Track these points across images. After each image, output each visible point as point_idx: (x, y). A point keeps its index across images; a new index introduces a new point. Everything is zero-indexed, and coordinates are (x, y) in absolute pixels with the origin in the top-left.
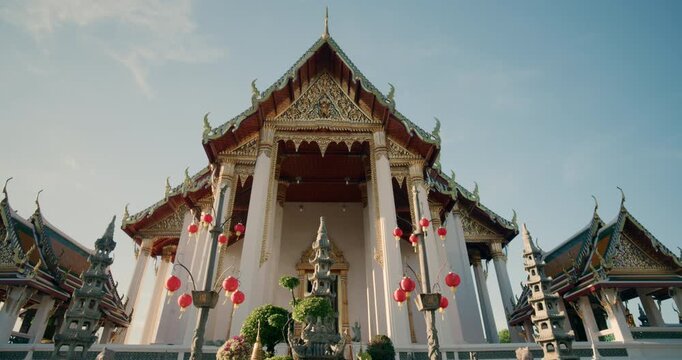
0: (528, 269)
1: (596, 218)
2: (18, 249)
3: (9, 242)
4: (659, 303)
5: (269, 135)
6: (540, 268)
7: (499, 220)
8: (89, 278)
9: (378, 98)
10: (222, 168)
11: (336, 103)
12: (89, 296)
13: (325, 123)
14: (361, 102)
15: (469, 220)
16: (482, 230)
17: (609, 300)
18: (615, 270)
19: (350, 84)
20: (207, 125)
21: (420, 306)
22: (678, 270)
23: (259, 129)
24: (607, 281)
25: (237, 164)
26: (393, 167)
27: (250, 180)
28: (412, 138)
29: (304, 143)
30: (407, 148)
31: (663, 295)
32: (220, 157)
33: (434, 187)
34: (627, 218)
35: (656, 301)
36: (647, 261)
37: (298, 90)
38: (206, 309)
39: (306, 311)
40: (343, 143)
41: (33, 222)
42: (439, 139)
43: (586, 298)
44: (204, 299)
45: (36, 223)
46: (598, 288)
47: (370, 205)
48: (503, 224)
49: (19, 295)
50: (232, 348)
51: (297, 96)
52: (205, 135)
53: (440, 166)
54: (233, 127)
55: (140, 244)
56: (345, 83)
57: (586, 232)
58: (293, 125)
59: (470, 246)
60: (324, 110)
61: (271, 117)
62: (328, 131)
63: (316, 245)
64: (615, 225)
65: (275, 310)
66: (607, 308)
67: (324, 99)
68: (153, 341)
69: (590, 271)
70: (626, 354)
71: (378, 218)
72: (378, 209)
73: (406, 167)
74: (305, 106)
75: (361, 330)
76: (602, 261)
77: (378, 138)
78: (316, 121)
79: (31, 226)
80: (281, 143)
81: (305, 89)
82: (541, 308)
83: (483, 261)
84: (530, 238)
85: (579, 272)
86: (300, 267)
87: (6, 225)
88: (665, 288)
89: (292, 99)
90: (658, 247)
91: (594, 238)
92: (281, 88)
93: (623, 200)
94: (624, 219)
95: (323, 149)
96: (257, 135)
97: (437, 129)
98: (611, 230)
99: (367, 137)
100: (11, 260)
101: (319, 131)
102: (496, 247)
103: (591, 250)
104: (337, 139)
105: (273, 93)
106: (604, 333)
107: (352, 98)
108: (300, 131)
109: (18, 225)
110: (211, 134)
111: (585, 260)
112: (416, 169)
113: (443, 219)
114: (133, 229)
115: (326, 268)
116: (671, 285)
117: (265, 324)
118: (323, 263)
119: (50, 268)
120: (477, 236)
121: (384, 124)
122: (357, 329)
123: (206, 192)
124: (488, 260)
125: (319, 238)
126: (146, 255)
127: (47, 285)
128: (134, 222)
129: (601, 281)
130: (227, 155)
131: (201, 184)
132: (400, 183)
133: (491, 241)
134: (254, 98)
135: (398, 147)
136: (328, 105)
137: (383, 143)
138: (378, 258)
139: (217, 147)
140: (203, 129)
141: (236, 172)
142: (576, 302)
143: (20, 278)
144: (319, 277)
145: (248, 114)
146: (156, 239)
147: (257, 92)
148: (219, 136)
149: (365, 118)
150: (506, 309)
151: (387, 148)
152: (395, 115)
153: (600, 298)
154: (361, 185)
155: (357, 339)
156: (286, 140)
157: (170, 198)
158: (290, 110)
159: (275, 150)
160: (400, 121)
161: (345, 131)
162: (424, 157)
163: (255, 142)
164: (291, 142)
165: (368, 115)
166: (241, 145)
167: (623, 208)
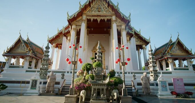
0: (149, 54)
1: (171, 40)
2: (26, 48)
3: (23, 46)
4: (183, 62)
5: (84, 17)
6: (152, 54)
7: (145, 39)
8: (45, 56)
9: (114, 7)
10: (73, 27)
11: (102, 8)
12: (46, 60)
13: (99, 14)
14: (109, 7)
15: (137, 39)
16: (140, 42)
17: (170, 61)
18: (173, 53)
19: (106, 2)
20: (68, 15)
21: (121, 65)
22: (189, 54)
23: (82, 15)
24: (170, 56)
25: (76, 26)
26: (117, 26)
27: (80, 30)
28: (123, 18)
29: (94, 19)
30: (121, 21)
31: (184, 60)
32: (72, 24)
33: (128, 31)
34: (179, 41)
35: (182, 61)
36: (182, 51)
37: (92, 4)
38: (75, 65)
39: (96, 65)
40: (104, 19)
41: (27, 41)
42: (130, 19)
43: (165, 60)
44: (74, 63)
45: (28, 41)
46: (167, 58)
47: (111, 35)
48: (146, 40)
49: (28, 58)
50: (80, 72)
51: (92, 6)
52: (68, 18)
53: (130, 24)
54: (75, 16)
55: (52, 45)
56: (105, 2)
57: (167, 44)
58: (91, 14)
59: (137, 46)
60: (99, 10)
61: (85, 12)
62: (100, 16)
63: (97, 48)
64: (175, 42)
65: (89, 64)
66: (169, 63)
67: (99, 7)
68: (58, 68)
69: (166, 54)
70: (171, 73)
71: (113, 39)
72: (113, 37)
73: (121, 26)
74: (94, 9)
75: (108, 67)
76: (170, 52)
77: (114, 18)
78: (97, 13)
79: (27, 42)
80: (88, 19)
81: (94, 3)
82: (151, 63)
83: (140, 50)
84: (151, 47)
85: (164, 54)
86: (93, 51)
87: (22, 42)
88: (185, 58)
89: (90, 7)
90: (185, 48)
91: (169, 45)
92: (87, 4)
93: (179, 36)
94: (178, 41)
95: (99, 21)
96: (81, 17)
97: (130, 16)
98: (174, 43)
99: (111, 18)
100: (24, 50)
101: (98, 16)
102: (144, 46)
103: (168, 48)
104: (102, 18)
105: (85, 6)
106: (167, 68)
107: (107, 6)
108: (93, 16)
109: (24, 42)
110: (69, 17)
111: (166, 51)
112: (123, 27)
113: (130, 39)
114: (50, 41)
115: (100, 53)
116: (186, 57)
117: (87, 67)
118: (99, 52)
119: (33, 52)
120: (139, 43)
121: (115, 14)
122: (107, 67)
123: (69, 32)
124: (142, 49)
125: (98, 46)
126: (54, 48)
127: (34, 56)
128: (50, 39)
129: (169, 56)
130: (74, 23)
131: (67, 30)
132: (119, 30)
133: (143, 45)
134: (80, 7)
135: (119, 20)
136: (100, 8)
137: (115, 19)
138: (113, 50)
139: (71, 21)
140: (67, 16)
141: (76, 28)
142: (162, 61)
143: (28, 55)
144: (98, 56)
145: (79, 12)
146: (56, 44)
147: (81, 5)
148: (71, 18)
149: (110, 12)
150: (145, 62)
151: (116, 21)
152: (119, 11)
153: (168, 60)
154: (109, 30)
155: (107, 69)
156: (89, 19)
157: (59, 33)
158: (90, 10)
159: (86, 21)
160: (120, 13)
161: (105, 16)
162: (126, 23)
163: (81, 19)
164: (90, 19)
165: (111, 11)
166: (77, 20)
167: (178, 38)
